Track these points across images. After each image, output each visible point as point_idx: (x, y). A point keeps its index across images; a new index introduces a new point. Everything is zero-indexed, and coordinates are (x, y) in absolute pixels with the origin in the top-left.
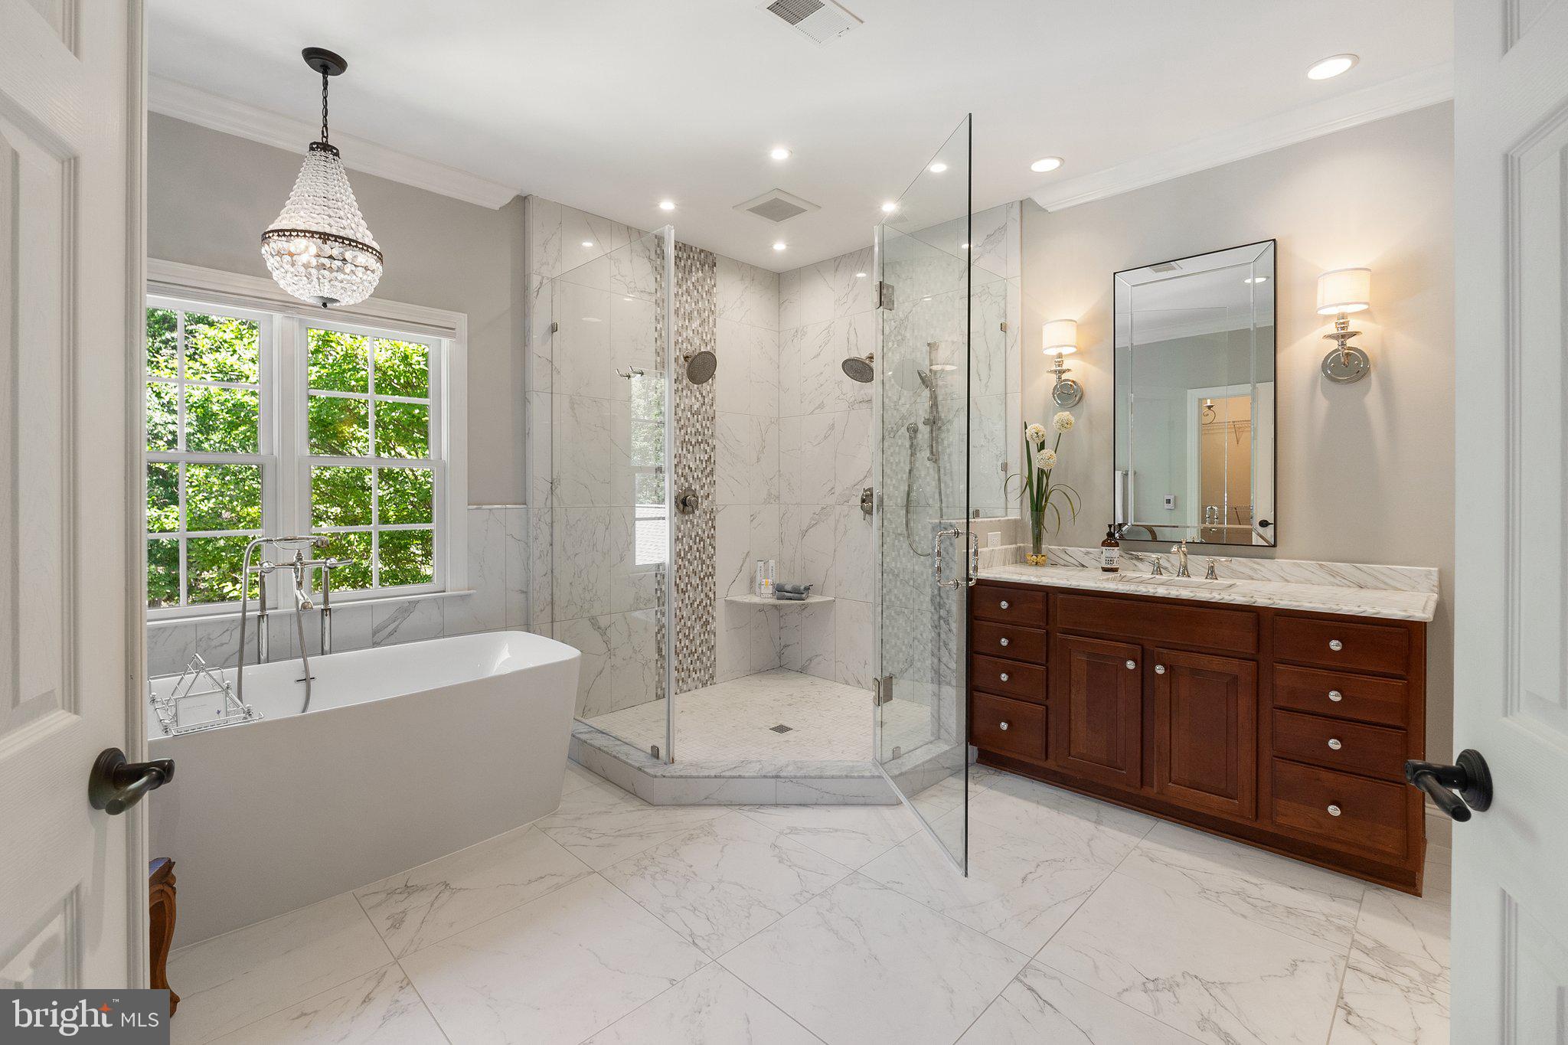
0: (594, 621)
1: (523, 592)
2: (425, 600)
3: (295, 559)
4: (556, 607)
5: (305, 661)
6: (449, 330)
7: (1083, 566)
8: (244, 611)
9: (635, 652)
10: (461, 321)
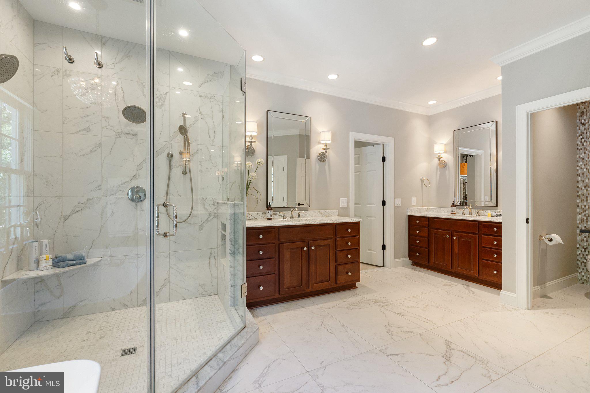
7: (256, 219)
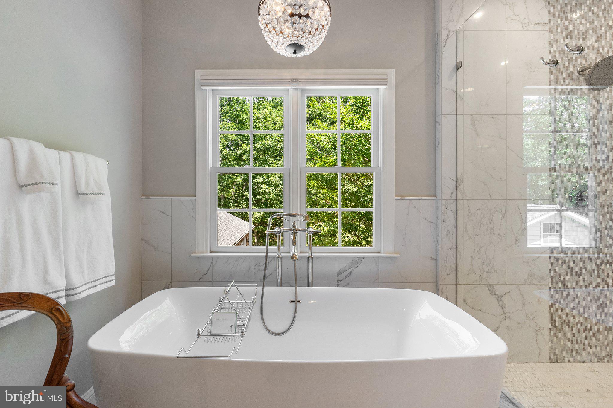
0: (491, 289)
1: (433, 259)
2: (368, 257)
3: (292, 227)
4: (459, 273)
5: (296, 289)
6: (383, 80)
8: (267, 253)
9: (528, 318)
10: (391, 74)
